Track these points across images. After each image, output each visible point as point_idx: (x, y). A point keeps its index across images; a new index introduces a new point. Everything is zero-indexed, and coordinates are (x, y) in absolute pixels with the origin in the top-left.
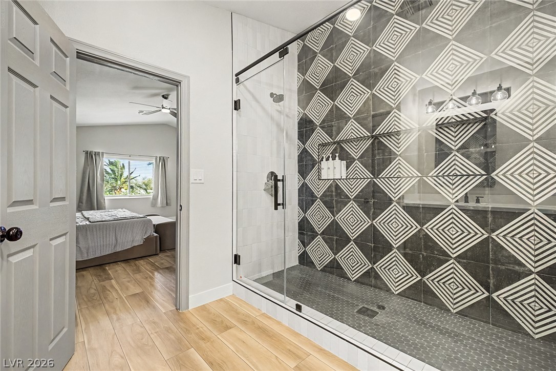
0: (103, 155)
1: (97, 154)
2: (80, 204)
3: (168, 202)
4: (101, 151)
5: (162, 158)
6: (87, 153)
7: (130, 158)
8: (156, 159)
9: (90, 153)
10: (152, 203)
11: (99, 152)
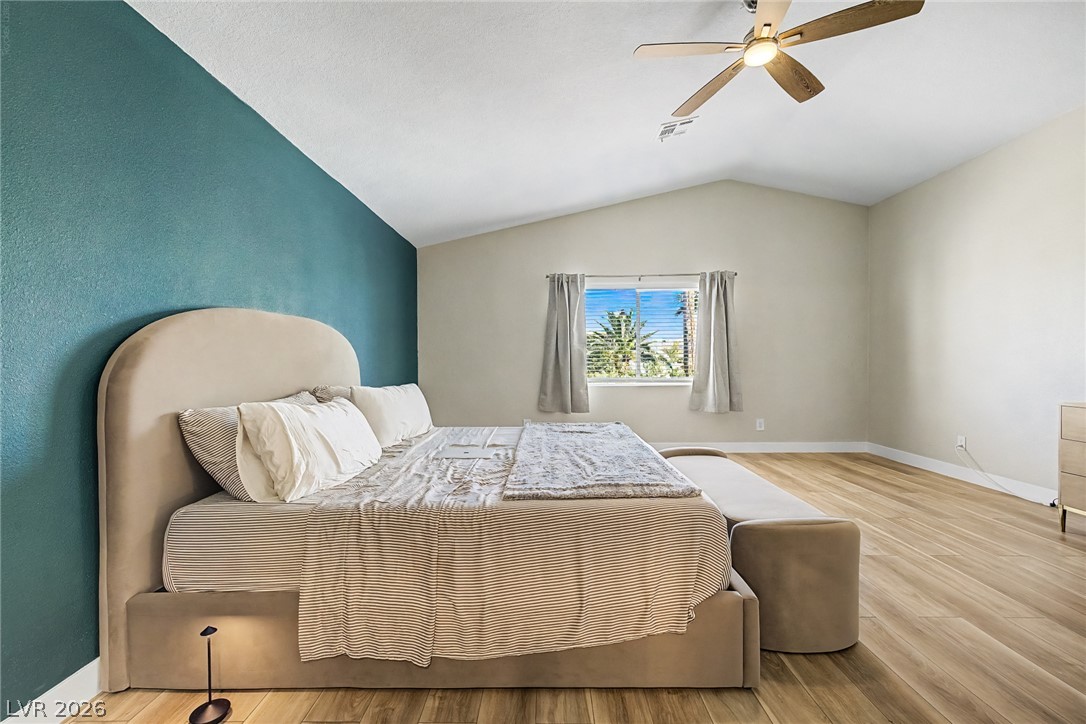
0: (583, 281)
1: (572, 279)
2: (543, 397)
3: (735, 400)
4: (579, 273)
5: (718, 278)
6: (553, 280)
7: (640, 283)
8: (703, 281)
9: (558, 278)
10: (692, 401)
11: (576, 275)
